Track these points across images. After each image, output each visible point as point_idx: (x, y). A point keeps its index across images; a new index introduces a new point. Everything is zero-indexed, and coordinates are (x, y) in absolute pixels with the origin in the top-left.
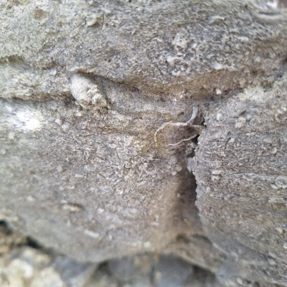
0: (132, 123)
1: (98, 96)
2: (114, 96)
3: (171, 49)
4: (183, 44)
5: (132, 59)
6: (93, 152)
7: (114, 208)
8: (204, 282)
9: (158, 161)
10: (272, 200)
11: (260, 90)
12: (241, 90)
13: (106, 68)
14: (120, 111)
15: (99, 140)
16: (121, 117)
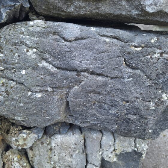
0: (58, 93)
1: (52, 90)
2: (55, 90)
3: (64, 82)
4: (65, 82)
5: (58, 84)
6: (50, 99)
7: (53, 110)
8: (73, 131)
9: (62, 99)
10: (82, 103)
11: (77, 86)
12: (74, 87)
13: (54, 86)
14: (56, 92)
15: (52, 97)
16: (56, 93)
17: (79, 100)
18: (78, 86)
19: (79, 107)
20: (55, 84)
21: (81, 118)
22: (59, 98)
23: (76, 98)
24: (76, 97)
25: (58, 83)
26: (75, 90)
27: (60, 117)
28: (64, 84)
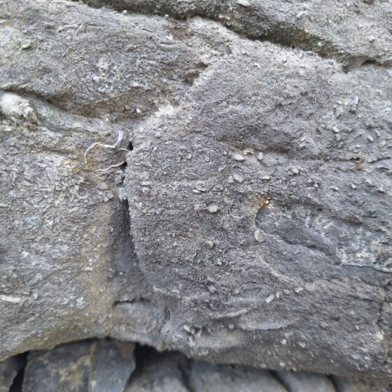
0: (62, 140)
1: (29, 109)
2: (45, 111)
3: (96, 70)
4: (106, 66)
5: (63, 77)
6: (21, 173)
7: (41, 248)
10: (197, 207)
11: (171, 107)
12: (157, 109)
13: (39, 84)
14: (51, 128)
15: (27, 159)
16: (51, 134)
17: (185, 183)
18: (176, 104)
19: (182, 231)
20: (46, 71)
21: (195, 302)
22: (74, 175)
23: (167, 177)
24: (166, 165)
25: (66, 67)
26: (161, 126)
27: (78, 294)
28: (96, 78)
